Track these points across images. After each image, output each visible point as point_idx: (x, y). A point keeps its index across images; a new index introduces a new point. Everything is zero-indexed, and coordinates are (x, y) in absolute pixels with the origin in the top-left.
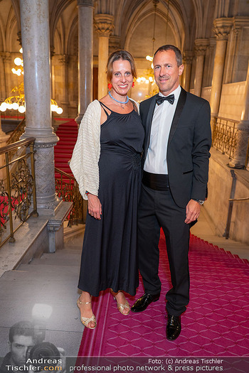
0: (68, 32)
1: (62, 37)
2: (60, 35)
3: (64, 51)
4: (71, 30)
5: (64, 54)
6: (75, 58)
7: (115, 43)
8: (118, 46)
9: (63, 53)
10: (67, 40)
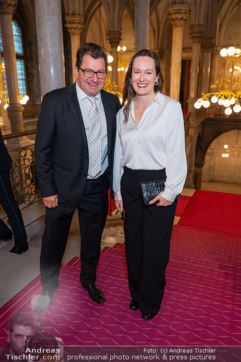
0: (162, 27)
1: (156, 32)
2: (154, 31)
3: (158, 46)
4: (165, 25)
5: (158, 49)
6: (167, 52)
7: (199, 32)
8: (202, 35)
9: (156, 48)
10: (160, 35)
